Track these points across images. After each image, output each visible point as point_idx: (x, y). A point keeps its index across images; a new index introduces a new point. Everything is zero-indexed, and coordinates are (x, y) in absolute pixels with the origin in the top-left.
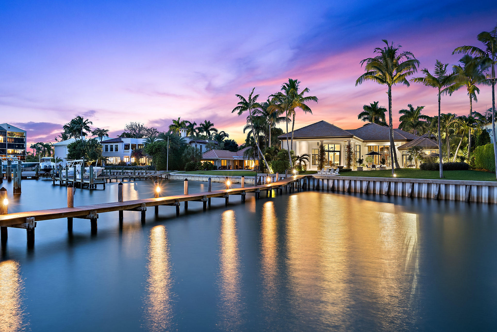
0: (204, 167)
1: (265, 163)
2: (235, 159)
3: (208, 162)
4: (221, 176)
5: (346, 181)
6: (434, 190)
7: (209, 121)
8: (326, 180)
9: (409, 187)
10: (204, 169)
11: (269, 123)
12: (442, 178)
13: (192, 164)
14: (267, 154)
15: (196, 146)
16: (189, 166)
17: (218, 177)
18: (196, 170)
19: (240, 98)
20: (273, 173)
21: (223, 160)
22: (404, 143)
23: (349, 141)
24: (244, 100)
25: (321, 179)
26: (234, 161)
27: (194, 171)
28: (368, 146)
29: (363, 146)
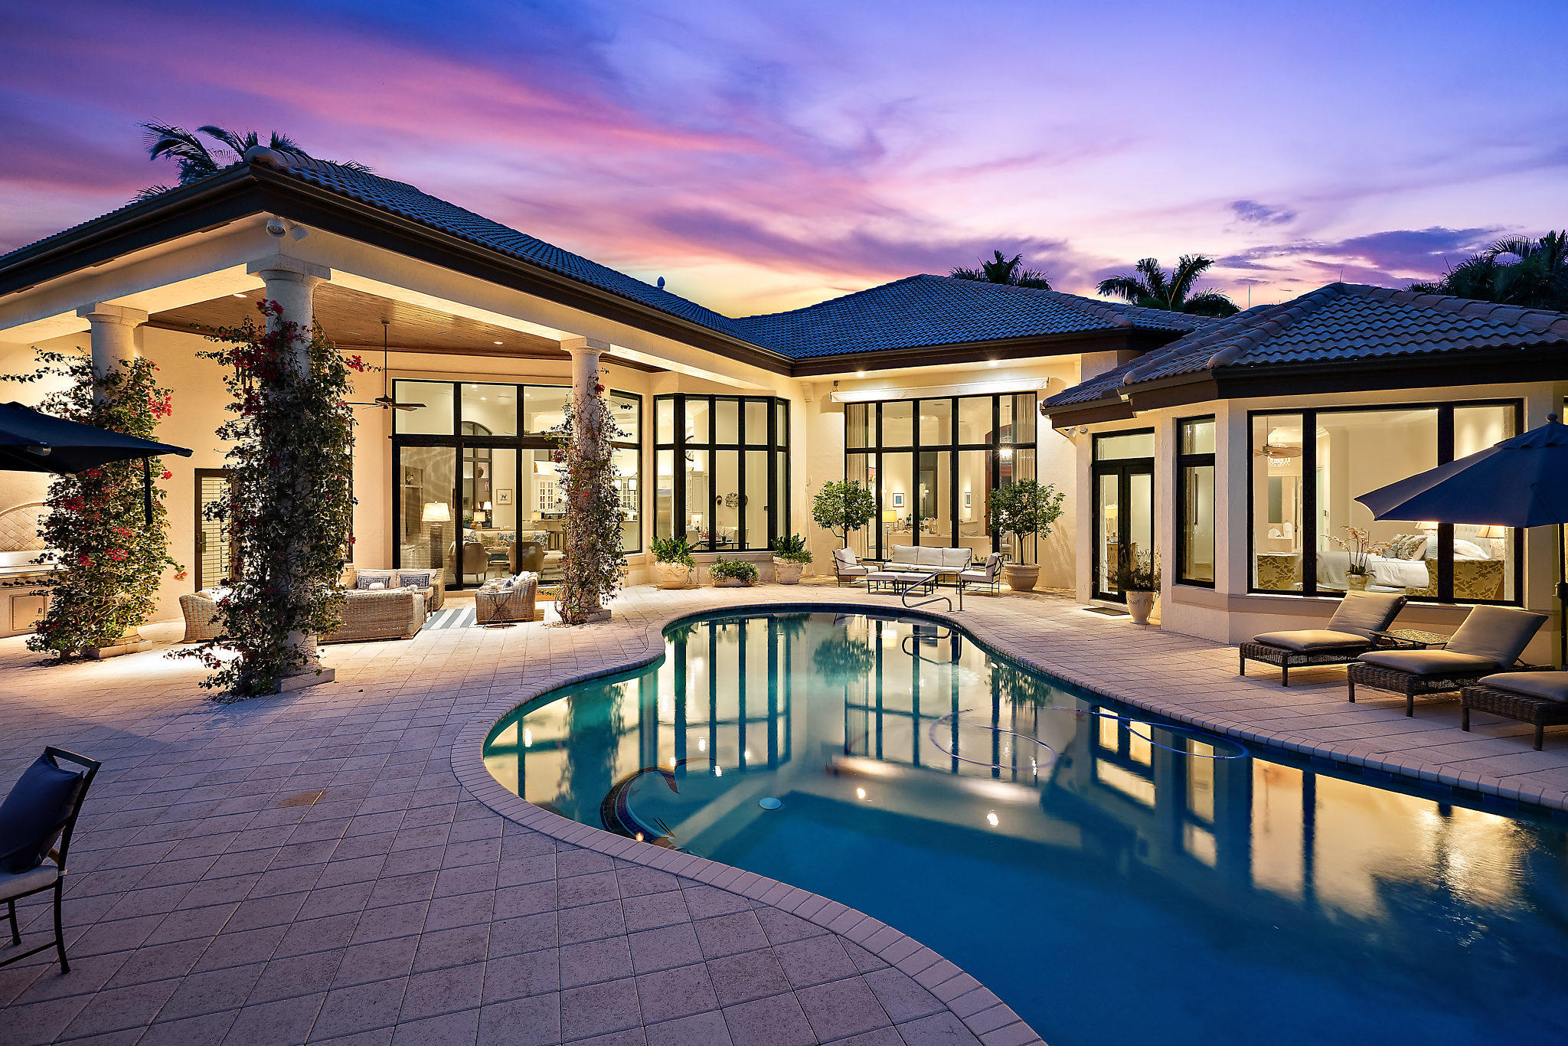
28: (846, 404)
29: (817, 407)
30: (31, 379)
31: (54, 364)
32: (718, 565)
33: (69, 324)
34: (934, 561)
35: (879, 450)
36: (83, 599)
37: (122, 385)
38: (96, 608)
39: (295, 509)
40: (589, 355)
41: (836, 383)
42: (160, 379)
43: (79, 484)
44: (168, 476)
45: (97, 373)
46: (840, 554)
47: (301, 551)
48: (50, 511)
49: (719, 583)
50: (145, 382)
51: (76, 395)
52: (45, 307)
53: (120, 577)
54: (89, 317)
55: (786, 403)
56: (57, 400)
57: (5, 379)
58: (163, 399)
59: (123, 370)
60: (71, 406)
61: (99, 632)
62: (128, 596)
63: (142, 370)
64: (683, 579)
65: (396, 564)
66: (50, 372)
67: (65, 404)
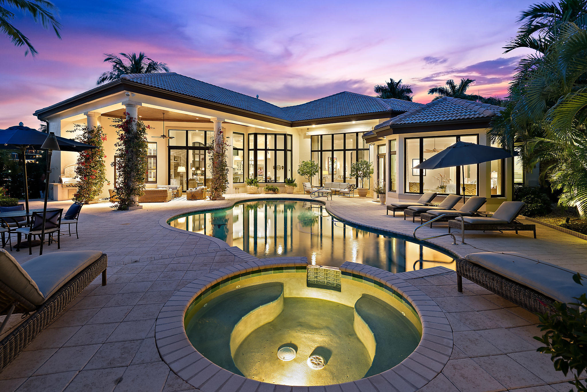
28: (311, 136)
29: (303, 137)
30: (73, 132)
31: (78, 128)
32: (266, 187)
33: (82, 116)
34: (336, 187)
35: (321, 151)
36: (85, 188)
37: (95, 133)
38: (88, 191)
39: (133, 164)
40: (218, 123)
41: (308, 129)
42: (104, 131)
43: (84, 159)
44: (106, 157)
45: (88, 129)
46: (305, 184)
47: (134, 175)
48: (77, 166)
49: (267, 193)
50: (100, 132)
51: (84, 135)
52: (76, 113)
53: (94, 183)
54: (86, 115)
55: (291, 136)
56: (79, 137)
57: (67, 132)
58: (105, 136)
59: (95, 129)
60: (82, 138)
61: (89, 197)
62: (96, 188)
63: (99, 129)
64: (255, 191)
65: (169, 184)
66: (78, 130)
67: (81, 138)
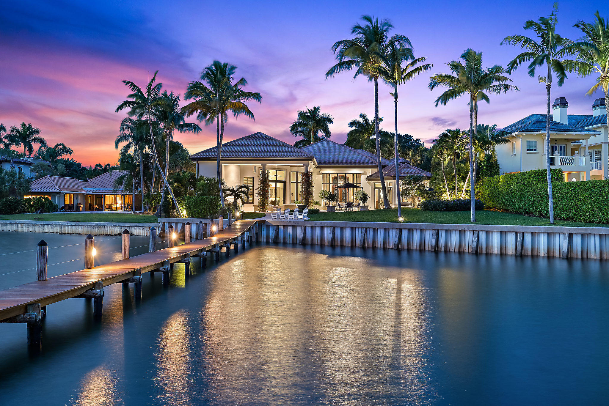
0: (35, 207)
1: (172, 199)
2: (88, 192)
3: (44, 198)
4: (86, 223)
5: (326, 229)
6: (469, 240)
7: (30, 126)
8: (291, 228)
9: (431, 236)
10: (36, 210)
11: (166, 132)
12: (476, 222)
13: (12, 202)
14: (176, 184)
15: (12, 168)
16: (7, 206)
17: (79, 225)
18: (20, 212)
19: (131, 88)
20: (187, 217)
21: (66, 193)
22: (375, 170)
23: (307, 166)
24: (139, 91)
25: (280, 226)
26: (86, 196)
27: (16, 213)
28: (322, 174)
